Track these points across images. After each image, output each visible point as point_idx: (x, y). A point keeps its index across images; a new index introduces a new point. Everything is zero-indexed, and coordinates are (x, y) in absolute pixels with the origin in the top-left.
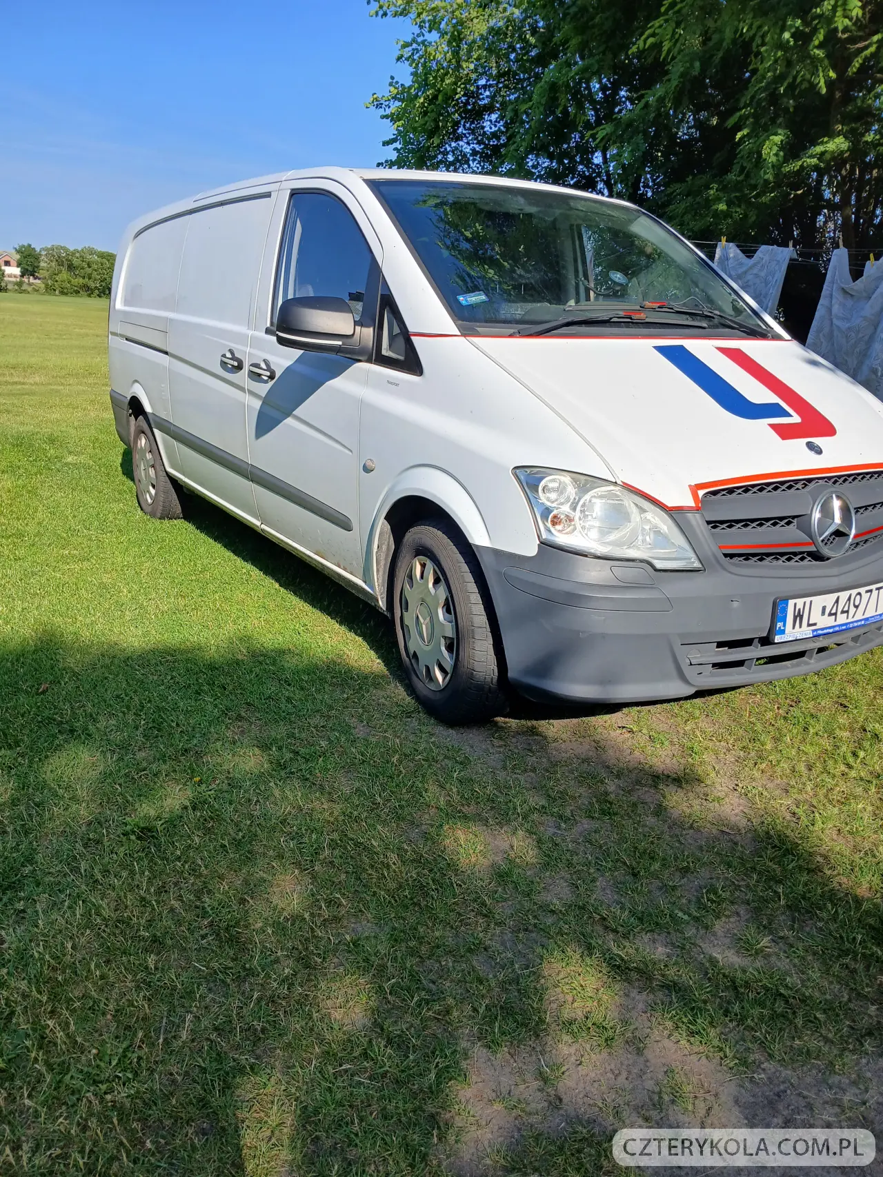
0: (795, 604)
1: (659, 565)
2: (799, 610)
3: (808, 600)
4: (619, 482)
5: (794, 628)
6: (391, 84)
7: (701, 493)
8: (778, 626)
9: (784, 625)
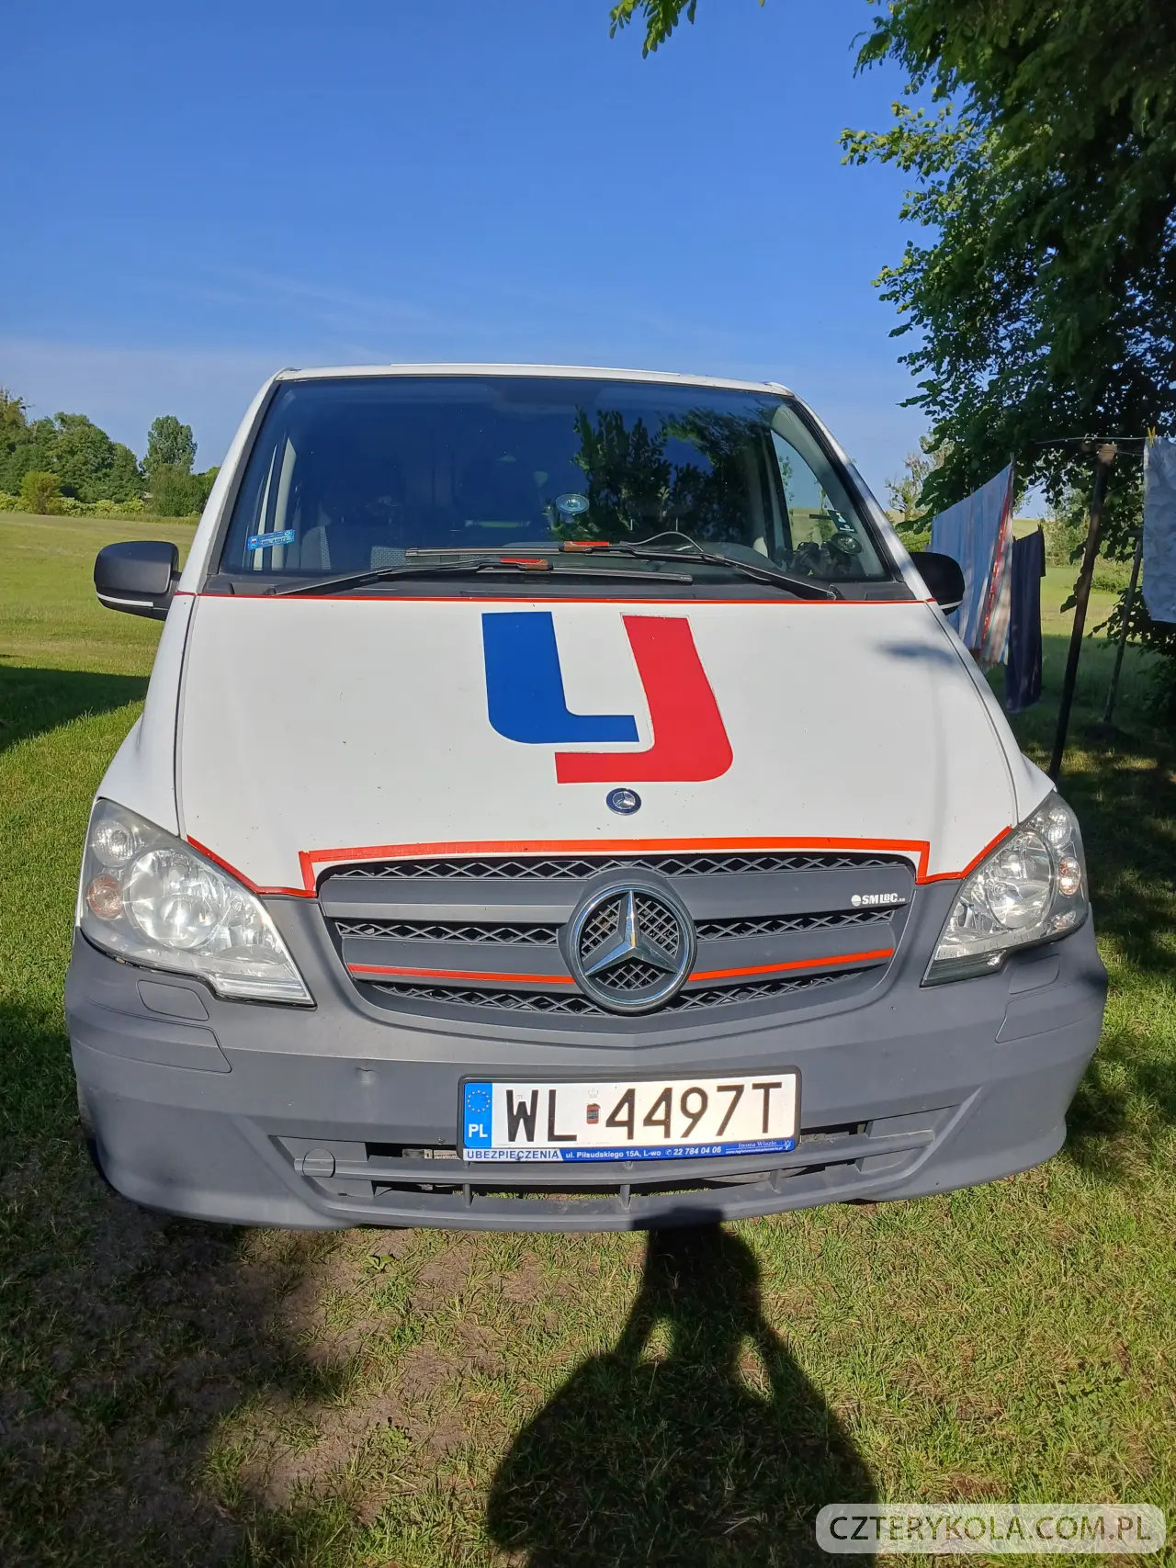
0: (510, 1094)
1: (224, 986)
2: (522, 1105)
3: (543, 1089)
4: (184, 838)
5: (512, 1137)
6: (908, 253)
7: (318, 868)
8: (471, 1130)
9: (488, 1130)
